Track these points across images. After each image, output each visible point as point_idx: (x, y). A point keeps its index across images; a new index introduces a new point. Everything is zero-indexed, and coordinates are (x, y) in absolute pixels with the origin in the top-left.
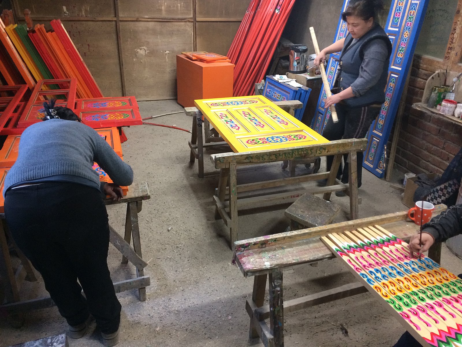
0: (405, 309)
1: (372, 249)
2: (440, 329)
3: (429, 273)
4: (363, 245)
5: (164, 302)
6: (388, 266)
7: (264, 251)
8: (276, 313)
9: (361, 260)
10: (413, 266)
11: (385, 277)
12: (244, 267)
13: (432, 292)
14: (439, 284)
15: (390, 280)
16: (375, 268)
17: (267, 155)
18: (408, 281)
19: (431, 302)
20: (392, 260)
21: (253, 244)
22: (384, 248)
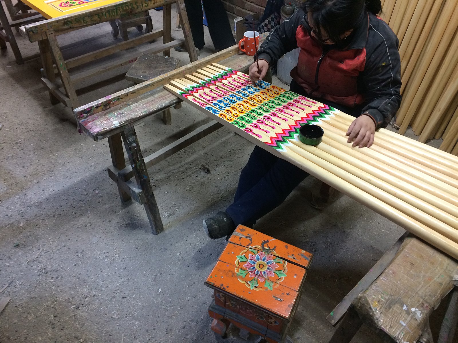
0: (248, 126)
1: (213, 85)
2: (276, 132)
3: (262, 93)
4: (204, 83)
5: (19, 200)
6: (229, 96)
7: (110, 112)
8: (138, 168)
9: (204, 96)
10: (249, 90)
11: (227, 104)
12: (92, 131)
13: (267, 107)
14: (272, 99)
15: (232, 106)
16: (217, 99)
17: (89, 17)
18: (247, 103)
19: (267, 114)
20: (231, 89)
21: (95, 107)
22: (223, 81)
